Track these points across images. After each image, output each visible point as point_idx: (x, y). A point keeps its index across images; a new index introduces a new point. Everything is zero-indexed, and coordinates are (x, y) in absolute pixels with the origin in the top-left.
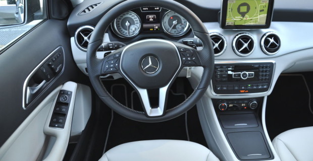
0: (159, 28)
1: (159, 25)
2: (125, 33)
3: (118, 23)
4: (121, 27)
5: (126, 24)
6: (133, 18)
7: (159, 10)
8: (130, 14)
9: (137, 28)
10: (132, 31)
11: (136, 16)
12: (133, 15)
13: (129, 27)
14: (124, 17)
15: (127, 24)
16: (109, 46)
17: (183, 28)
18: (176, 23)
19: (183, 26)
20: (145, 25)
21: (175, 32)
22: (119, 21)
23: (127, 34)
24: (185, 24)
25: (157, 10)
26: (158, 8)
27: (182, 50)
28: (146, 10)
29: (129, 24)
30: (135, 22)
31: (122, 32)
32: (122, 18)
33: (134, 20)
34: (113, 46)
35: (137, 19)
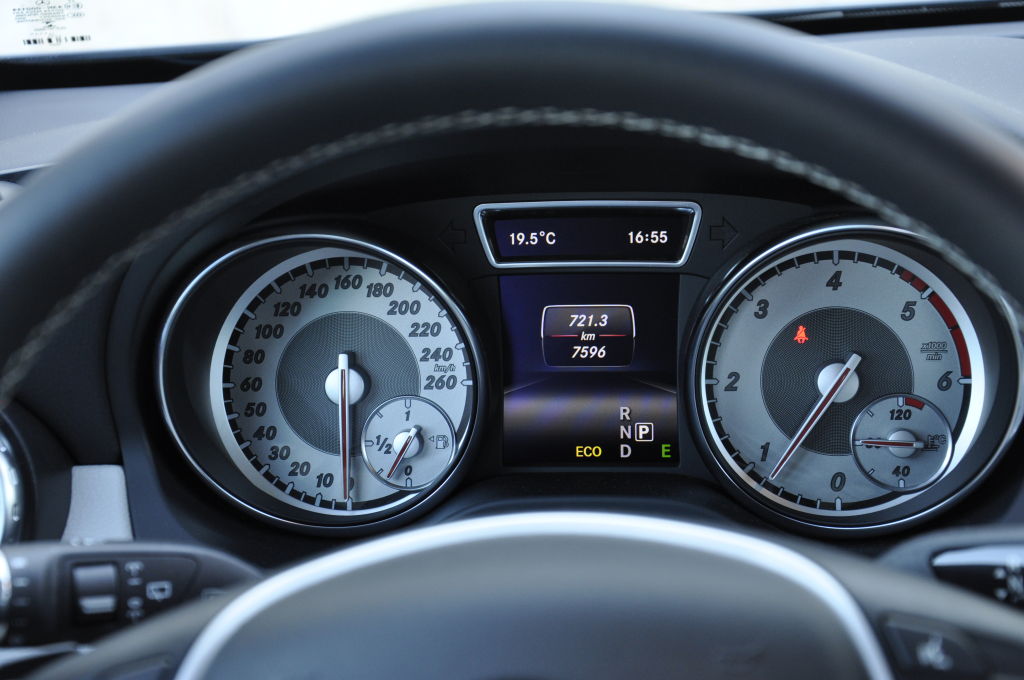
0: (662, 434)
1: (665, 405)
2: (307, 483)
3: (242, 371)
4: (275, 416)
5: (332, 384)
6: (402, 324)
7: (672, 250)
8: (377, 290)
9: (437, 426)
10: (385, 463)
11: (430, 311)
12: (404, 290)
13: (358, 415)
14: (318, 309)
15: (339, 384)
16: (71, 593)
17: (931, 446)
18: (852, 386)
19: (921, 419)
20: (523, 409)
21: (838, 481)
22: (255, 357)
23: (336, 492)
24: (949, 401)
25: (648, 251)
26: (660, 237)
27: (932, 654)
28: (541, 252)
29: (356, 383)
30: (426, 369)
31: (282, 468)
32: (294, 327)
33: (417, 345)
34: (120, 590)
35: (448, 338)
